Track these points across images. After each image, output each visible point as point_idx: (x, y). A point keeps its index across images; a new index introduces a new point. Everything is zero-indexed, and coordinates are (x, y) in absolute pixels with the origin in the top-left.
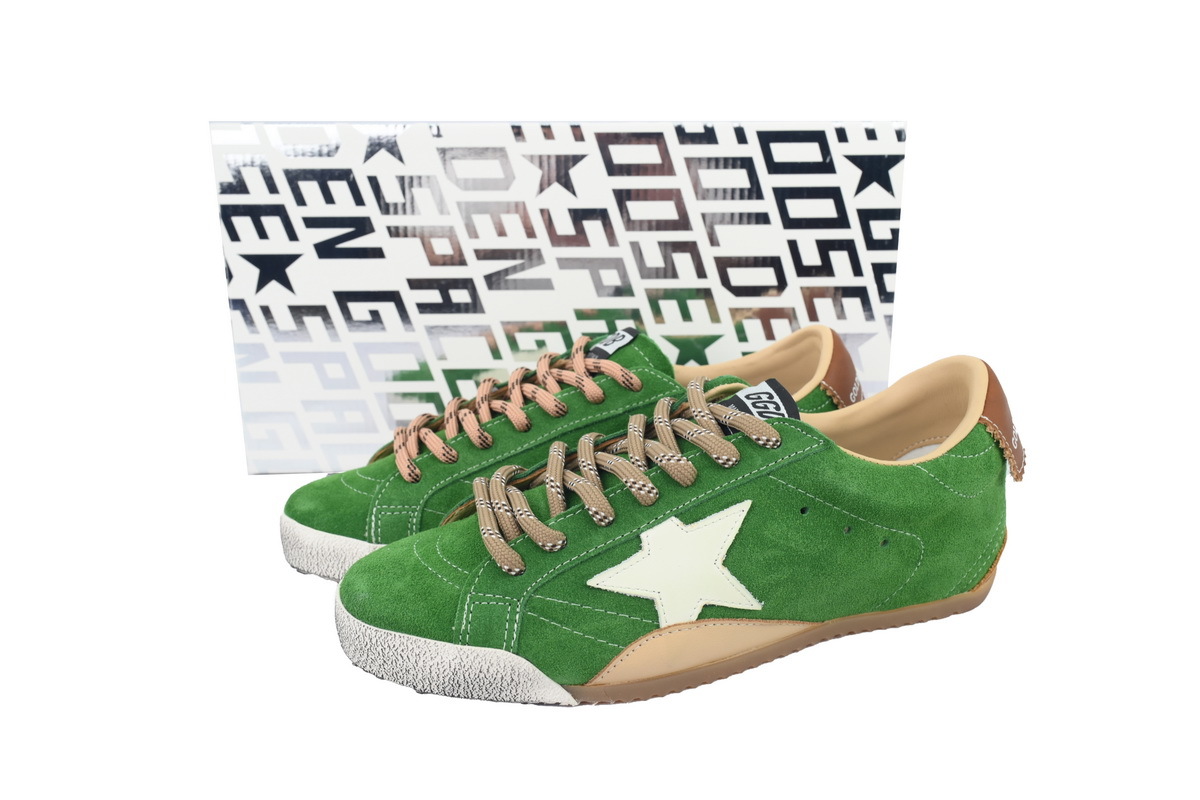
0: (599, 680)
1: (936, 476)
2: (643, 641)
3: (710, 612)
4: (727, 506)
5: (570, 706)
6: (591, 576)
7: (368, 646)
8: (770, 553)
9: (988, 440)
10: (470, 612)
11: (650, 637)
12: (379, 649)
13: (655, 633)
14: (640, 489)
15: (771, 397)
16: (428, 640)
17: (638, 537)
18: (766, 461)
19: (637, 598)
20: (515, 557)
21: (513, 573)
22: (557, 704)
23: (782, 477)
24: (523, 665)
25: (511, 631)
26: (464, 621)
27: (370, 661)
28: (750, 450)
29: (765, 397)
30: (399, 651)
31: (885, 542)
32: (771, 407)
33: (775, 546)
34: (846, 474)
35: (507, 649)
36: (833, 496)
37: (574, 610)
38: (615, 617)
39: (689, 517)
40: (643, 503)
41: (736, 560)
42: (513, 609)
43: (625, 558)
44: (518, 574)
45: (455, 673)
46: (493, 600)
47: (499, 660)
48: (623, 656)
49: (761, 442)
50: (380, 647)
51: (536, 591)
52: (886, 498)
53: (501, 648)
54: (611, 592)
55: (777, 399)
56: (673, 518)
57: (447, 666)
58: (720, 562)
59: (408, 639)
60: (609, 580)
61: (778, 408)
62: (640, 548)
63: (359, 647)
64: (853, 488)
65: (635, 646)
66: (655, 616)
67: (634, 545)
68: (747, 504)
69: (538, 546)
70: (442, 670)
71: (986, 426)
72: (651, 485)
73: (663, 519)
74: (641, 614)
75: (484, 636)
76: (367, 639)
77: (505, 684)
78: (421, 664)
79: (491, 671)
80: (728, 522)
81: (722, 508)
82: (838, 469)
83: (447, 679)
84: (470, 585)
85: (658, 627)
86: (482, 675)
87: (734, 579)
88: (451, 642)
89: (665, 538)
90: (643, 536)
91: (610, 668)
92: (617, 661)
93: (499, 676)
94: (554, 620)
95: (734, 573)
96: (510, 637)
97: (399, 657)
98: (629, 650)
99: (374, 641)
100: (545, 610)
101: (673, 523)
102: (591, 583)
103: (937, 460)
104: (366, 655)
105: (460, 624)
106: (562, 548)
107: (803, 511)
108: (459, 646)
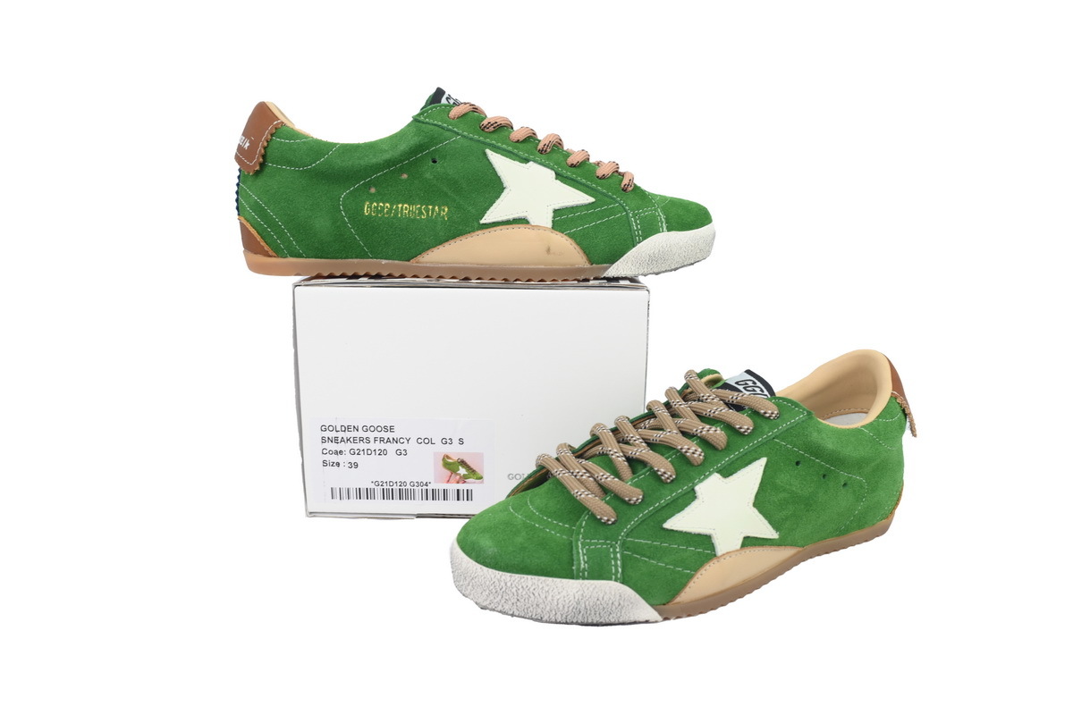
0: (678, 599)
1: (875, 434)
2: (707, 567)
3: (749, 542)
4: (750, 463)
5: (656, 622)
6: (665, 521)
7: (504, 589)
8: (782, 495)
9: (899, 409)
10: (584, 555)
11: (711, 564)
12: (514, 590)
13: (715, 561)
14: (693, 453)
15: (754, 383)
16: (555, 579)
17: (693, 490)
18: (771, 429)
19: (699, 535)
20: (608, 509)
21: (610, 523)
22: (647, 622)
23: (783, 440)
24: (627, 591)
25: (616, 566)
26: (582, 562)
27: (503, 602)
28: (759, 421)
29: (750, 383)
30: (531, 590)
31: (845, 485)
32: (758, 390)
33: (784, 490)
34: (824, 435)
35: (616, 580)
36: (816, 451)
37: (656, 547)
38: (685, 550)
39: (727, 472)
40: (696, 464)
41: (762, 502)
42: (614, 550)
43: (686, 506)
44: (613, 523)
45: (578, 603)
46: (599, 544)
47: (611, 591)
48: (695, 579)
49: (768, 415)
50: (515, 589)
51: (627, 536)
52: (849, 451)
53: (611, 579)
54: (681, 532)
55: (759, 384)
56: (716, 474)
57: (572, 598)
58: (751, 504)
59: (539, 580)
60: (677, 523)
61: (762, 390)
62: (696, 497)
63: (494, 591)
64: (830, 445)
65: (702, 571)
66: (712, 547)
67: (691, 496)
68: (763, 461)
69: (625, 501)
70: (567, 602)
71: (896, 398)
72: (700, 450)
73: (710, 475)
74: (702, 546)
75: (598, 572)
76: (503, 584)
77: (614, 607)
78: (550, 598)
79: (605, 599)
80: (753, 473)
81: (747, 465)
82: (819, 431)
83: (571, 608)
84: (578, 534)
85: (715, 555)
86: (599, 602)
87: (761, 516)
88: (572, 578)
89: (711, 488)
90: (697, 488)
91: (687, 589)
92: (691, 584)
93: (611, 602)
94: (644, 555)
95: (761, 512)
96: (617, 571)
97: (532, 595)
98: (698, 575)
99: (509, 584)
100: (636, 549)
101: (716, 478)
102: (668, 525)
103: (871, 424)
104: (500, 597)
105: (579, 564)
106: (642, 500)
107: (798, 463)
108: (581, 581)
